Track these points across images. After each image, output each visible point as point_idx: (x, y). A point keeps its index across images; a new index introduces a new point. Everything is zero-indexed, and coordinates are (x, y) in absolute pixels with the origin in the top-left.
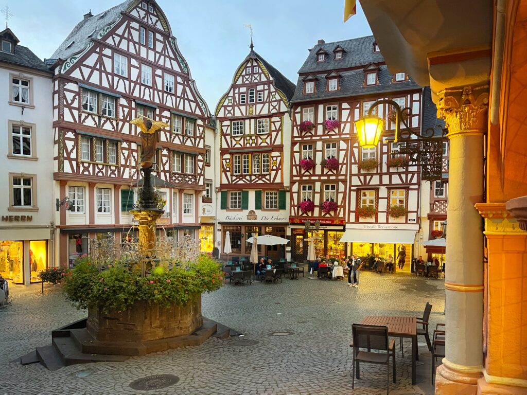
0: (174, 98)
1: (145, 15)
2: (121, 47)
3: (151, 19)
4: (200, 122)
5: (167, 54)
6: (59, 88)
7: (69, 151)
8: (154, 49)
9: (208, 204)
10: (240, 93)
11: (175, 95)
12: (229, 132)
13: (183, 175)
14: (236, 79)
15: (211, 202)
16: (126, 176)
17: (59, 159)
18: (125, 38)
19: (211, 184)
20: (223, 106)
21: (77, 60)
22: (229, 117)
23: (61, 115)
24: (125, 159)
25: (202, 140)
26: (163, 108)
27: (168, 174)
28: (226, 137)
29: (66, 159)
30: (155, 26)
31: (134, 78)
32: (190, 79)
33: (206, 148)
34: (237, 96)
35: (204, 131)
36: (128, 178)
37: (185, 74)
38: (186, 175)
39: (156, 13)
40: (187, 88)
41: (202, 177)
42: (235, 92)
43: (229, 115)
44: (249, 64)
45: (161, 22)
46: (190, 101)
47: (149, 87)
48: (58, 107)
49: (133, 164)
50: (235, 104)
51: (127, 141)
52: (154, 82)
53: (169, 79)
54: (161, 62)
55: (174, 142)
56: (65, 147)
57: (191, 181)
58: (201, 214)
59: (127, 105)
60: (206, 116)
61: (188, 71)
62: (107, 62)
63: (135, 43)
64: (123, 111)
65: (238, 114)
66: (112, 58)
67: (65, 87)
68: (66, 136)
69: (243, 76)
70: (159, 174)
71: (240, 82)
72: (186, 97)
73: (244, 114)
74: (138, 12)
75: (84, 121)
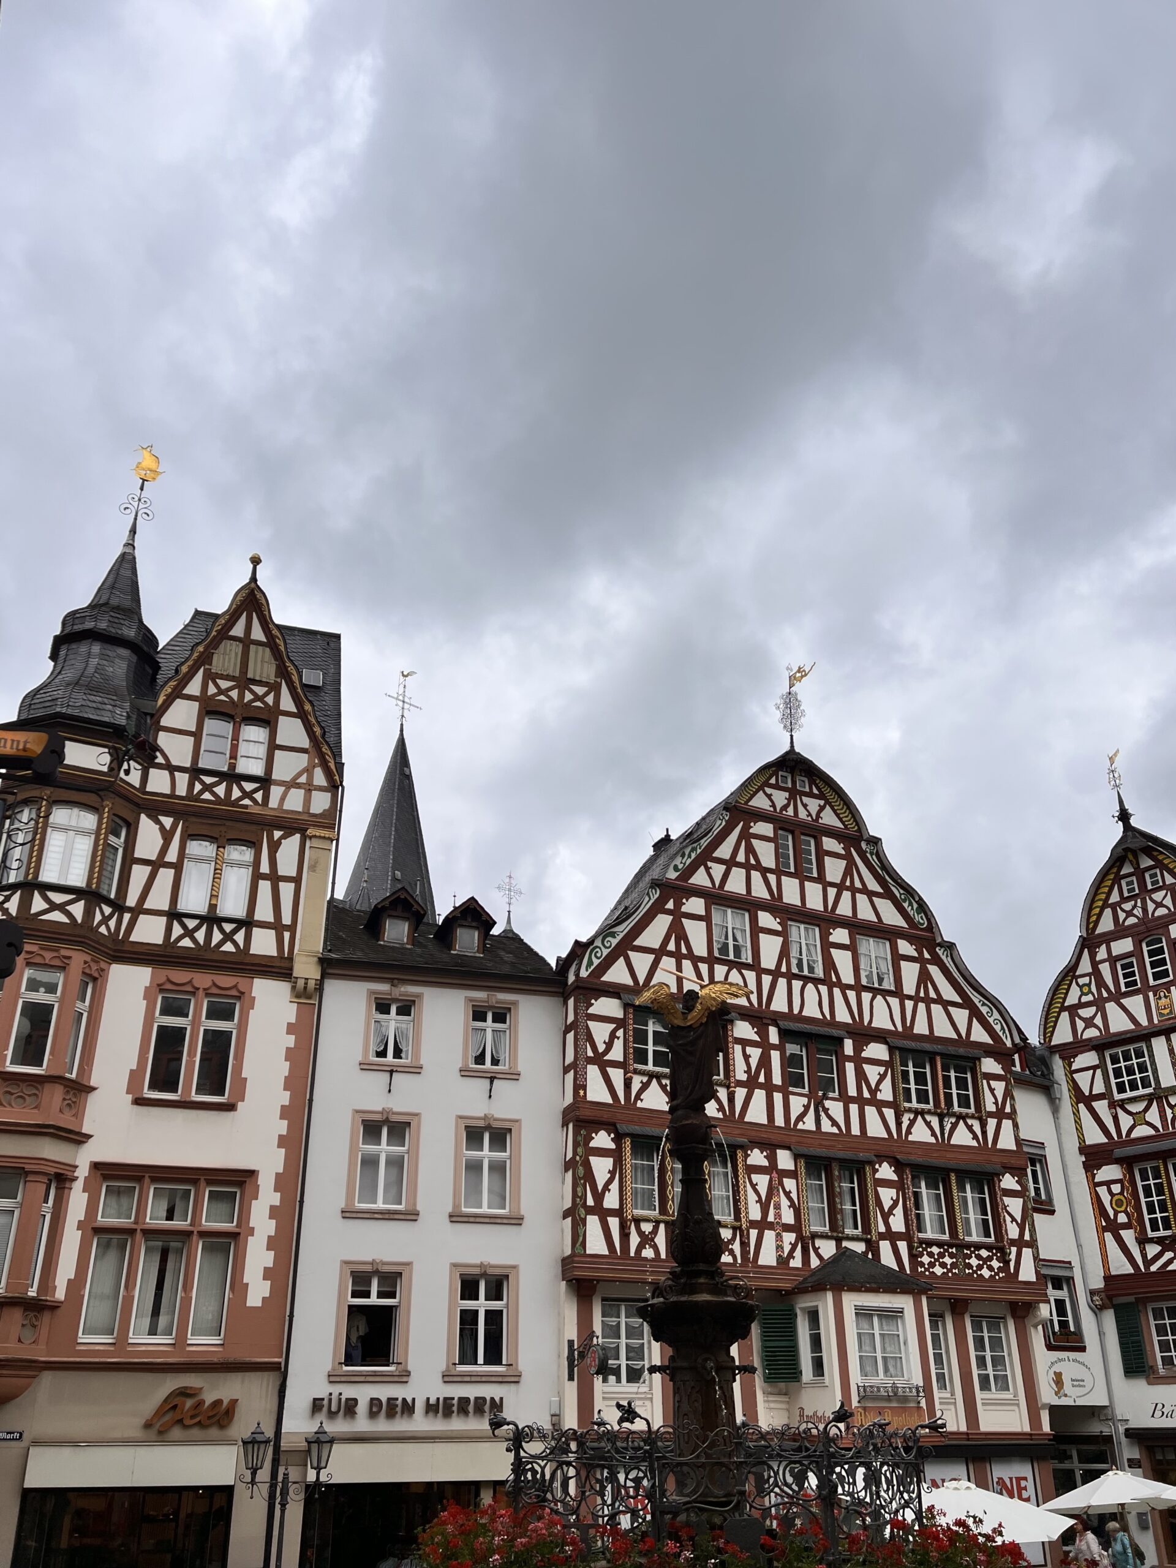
0: (894, 1002)
1: (789, 800)
2: (728, 887)
3: (805, 806)
4: (989, 1065)
5: (858, 884)
6: (576, 1014)
7: (600, 1188)
8: (821, 879)
9: (1072, 1355)
10: (1113, 960)
11: (898, 993)
12: (1099, 1088)
13: (958, 1246)
14: (1094, 918)
15: (1083, 1349)
16: (768, 1257)
17: (575, 1214)
18: (739, 865)
19: (1070, 1280)
20: (1063, 1008)
21: (619, 938)
22: (1090, 1039)
23: (580, 1086)
24: (759, 1201)
25: (1007, 1124)
26: (864, 1034)
27: (902, 1246)
28: (1094, 1104)
29: (590, 1211)
30: (817, 820)
31: (769, 960)
32: (939, 940)
33: (1026, 1149)
34: (1105, 969)
35: (1008, 1094)
36: (775, 1264)
37: (922, 930)
38: (968, 1246)
39: (818, 788)
40: (934, 970)
41: (1027, 1253)
42: (1098, 958)
43: (1091, 1033)
44: (1127, 869)
45: (832, 808)
46: (946, 1004)
47: (816, 981)
48: (574, 1066)
49: (788, 1217)
50: (1105, 995)
51: (762, 1145)
52: (830, 964)
53: (873, 950)
54: (844, 909)
55: (911, 1138)
56: (589, 1176)
57: (990, 1268)
58: (1047, 1395)
59: (757, 1038)
60: (1009, 1044)
61: (929, 920)
62: (696, 932)
63: (764, 871)
64: (746, 1057)
65: (1119, 1023)
66: (707, 918)
67: (591, 1011)
68: (592, 1144)
69: (1114, 907)
70: (873, 1247)
71: (1106, 924)
72: (933, 995)
73: (1144, 1022)
74: (769, 796)
75: (638, 1096)
